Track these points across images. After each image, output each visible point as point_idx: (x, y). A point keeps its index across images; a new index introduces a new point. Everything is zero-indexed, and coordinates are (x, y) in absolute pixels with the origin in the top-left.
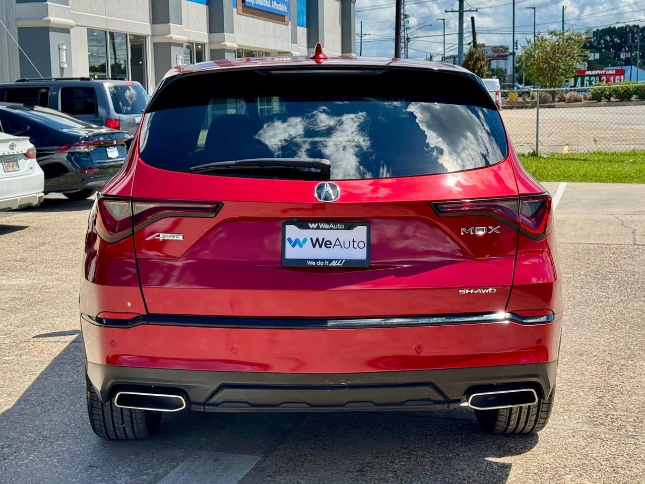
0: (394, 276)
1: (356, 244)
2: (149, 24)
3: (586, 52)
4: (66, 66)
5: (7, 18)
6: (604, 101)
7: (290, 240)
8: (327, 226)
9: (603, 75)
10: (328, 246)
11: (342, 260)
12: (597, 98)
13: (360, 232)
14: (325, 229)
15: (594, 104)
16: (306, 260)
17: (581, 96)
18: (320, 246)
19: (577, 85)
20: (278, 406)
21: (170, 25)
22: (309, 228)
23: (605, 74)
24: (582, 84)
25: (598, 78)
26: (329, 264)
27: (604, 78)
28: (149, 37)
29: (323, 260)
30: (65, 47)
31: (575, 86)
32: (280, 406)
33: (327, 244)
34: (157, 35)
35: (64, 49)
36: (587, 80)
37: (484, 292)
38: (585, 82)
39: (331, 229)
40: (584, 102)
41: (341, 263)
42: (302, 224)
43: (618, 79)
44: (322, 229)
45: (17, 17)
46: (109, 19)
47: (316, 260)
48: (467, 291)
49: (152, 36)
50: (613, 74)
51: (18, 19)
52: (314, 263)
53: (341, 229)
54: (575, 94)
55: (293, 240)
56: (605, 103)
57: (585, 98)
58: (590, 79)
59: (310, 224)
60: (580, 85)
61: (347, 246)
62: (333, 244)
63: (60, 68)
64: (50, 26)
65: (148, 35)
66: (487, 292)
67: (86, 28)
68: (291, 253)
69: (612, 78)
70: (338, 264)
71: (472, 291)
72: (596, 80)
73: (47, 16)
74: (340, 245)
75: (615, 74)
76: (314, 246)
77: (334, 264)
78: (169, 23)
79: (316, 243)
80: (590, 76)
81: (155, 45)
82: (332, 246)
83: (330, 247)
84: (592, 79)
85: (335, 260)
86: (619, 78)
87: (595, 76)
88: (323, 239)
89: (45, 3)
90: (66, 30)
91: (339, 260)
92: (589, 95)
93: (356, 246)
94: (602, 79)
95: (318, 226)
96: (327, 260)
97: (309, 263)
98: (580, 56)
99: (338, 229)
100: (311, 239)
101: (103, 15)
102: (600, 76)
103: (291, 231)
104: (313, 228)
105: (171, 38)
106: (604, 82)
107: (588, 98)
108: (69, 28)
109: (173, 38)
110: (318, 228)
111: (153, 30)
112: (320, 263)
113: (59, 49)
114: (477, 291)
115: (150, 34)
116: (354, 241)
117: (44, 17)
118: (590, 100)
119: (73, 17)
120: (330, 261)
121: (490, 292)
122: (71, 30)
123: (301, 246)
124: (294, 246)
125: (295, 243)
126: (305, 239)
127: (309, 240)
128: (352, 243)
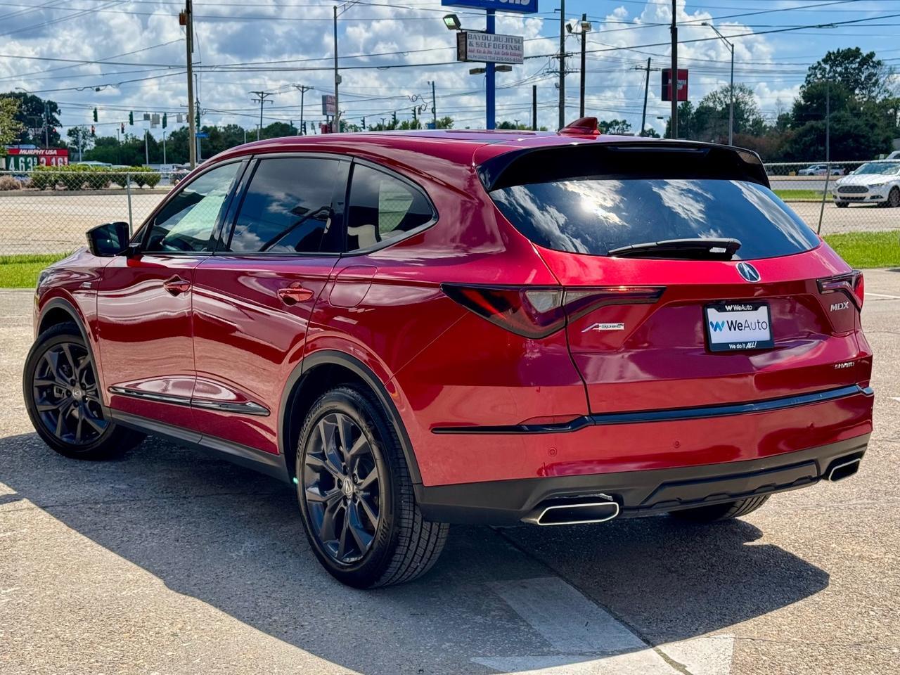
1: (760, 324)
3: (18, 126)
6: (49, 190)
7: (712, 323)
8: (739, 308)
9: (42, 156)
10: (741, 328)
11: (754, 342)
12: (40, 185)
13: (763, 313)
14: (738, 311)
15: (36, 193)
16: (728, 344)
17: (17, 181)
18: (735, 329)
19: (10, 168)
20: (702, 500)
22: (726, 311)
23: (44, 155)
24: (17, 166)
25: (35, 159)
26: (746, 346)
27: (43, 159)
29: (741, 343)
31: (7, 168)
32: (706, 500)
36: (22, 162)
38: (20, 164)
39: (743, 310)
40: (23, 189)
41: (754, 345)
42: (720, 306)
43: (60, 162)
44: (736, 311)
47: (735, 344)
48: (840, 366)
50: (54, 155)
52: (734, 347)
53: (749, 310)
54: (10, 178)
55: (715, 324)
56: (51, 191)
57: (23, 185)
58: (26, 160)
59: (726, 307)
60: (14, 168)
61: (754, 327)
62: (744, 326)
66: (849, 365)
68: (717, 337)
69: (54, 160)
70: (752, 346)
71: (842, 365)
72: (34, 162)
74: (749, 327)
75: (57, 155)
76: (730, 329)
77: (749, 346)
79: (732, 326)
80: (26, 156)
82: (743, 328)
84: (28, 161)
85: (750, 342)
86: (62, 161)
87: (33, 156)
88: (736, 321)
91: (752, 342)
92: (29, 180)
93: (760, 327)
94: (41, 160)
95: (733, 308)
96: (744, 343)
97: (731, 346)
98: (11, 129)
99: (747, 310)
100: (728, 322)
102: (38, 156)
103: (713, 314)
104: (729, 311)
106: (44, 165)
107: (26, 184)
110: (733, 310)
112: (739, 347)
114: (844, 366)
116: (759, 322)
118: (28, 187)
120: (746, 343)
121: (851, 365)
123: (721, 330)
124: (715, 330)
125: (717, 327)
126: (723, 323)
127: (726, 323)
128: (757, 324)
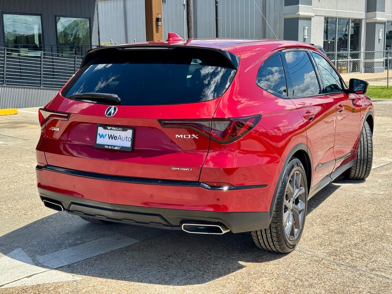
0: (141, 157)
2: (364, 13)
4: (306, 37)
5: (280, 14)
7: (99, 134)
8: (115, 129)
10: (115, 139)
11: (120, 147)
13: (129, 133)
14: (114, 130)
16: (104, 145)
18: (112, 139)
21: (376, 13)
22: (107, 129)
26: (114, 148)
28: (364, 20)
29: (111, 146)
30: (307, 28)
32: (95, 216)
33: (115, 138)
34: (369, 18)
35: (306, 29)
37: (185, 170)
39: (117, 130)
41: (119, 148)
42: (105, 126)
44: (113, 130)
45: (284, 13)
46: (338, 11)
47: (108, 146)
48: (176, 168)
49: (366, 19)
51: (284, 15)
52: (107, 147)
53: (120, 131)
55: (101, 135)
59: (108, 127)
61: (123, 140)
62: (118, 138)
63: (304, 38)
64: (299, 17)
65: (363, 19)
66: (187, 170)
67: (324, 17)
68: (100, 141)
70: (118, 149)
71: (178, 169)
73: (298, 12)
74: (121, 139)
76: (109, 138)
77: (116, 148)
78: (376, 11)
79: (111, 137)
81: (367, 24)
82: (117, 139)
83: (116, 139)
85: (117, 146)
88: (114, 135)
89: (298, 5)
90: (309, 19)
91: (118, 146)
93: (127, 140)
95: (111, 128)
96: (113, 146)
99: (119, 130)
100: (109, 135)
101: (335, 9)
103: (101, 130)
104: (109, 129)
105: (376, 19)
108: (310, 17)
109: (377, 20)
110: (111, 129)
111: (366, 15)
112: (110, 147)
113: (304, 29)
114: (181, 169)
115: (364, 18)
116: (126, 137)
117: (296, 13)
119: (314, 11)
120: (115, 146)
121: (188, 170)
122: (312, 19)
123: (104, 138)
124: (101, 137)
125: (101, 136)
126: (106, 135)
127: (107, 135)
128: (126, 138)
